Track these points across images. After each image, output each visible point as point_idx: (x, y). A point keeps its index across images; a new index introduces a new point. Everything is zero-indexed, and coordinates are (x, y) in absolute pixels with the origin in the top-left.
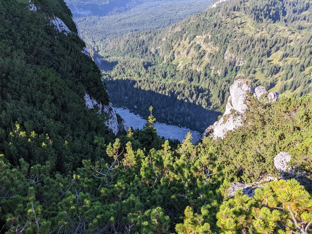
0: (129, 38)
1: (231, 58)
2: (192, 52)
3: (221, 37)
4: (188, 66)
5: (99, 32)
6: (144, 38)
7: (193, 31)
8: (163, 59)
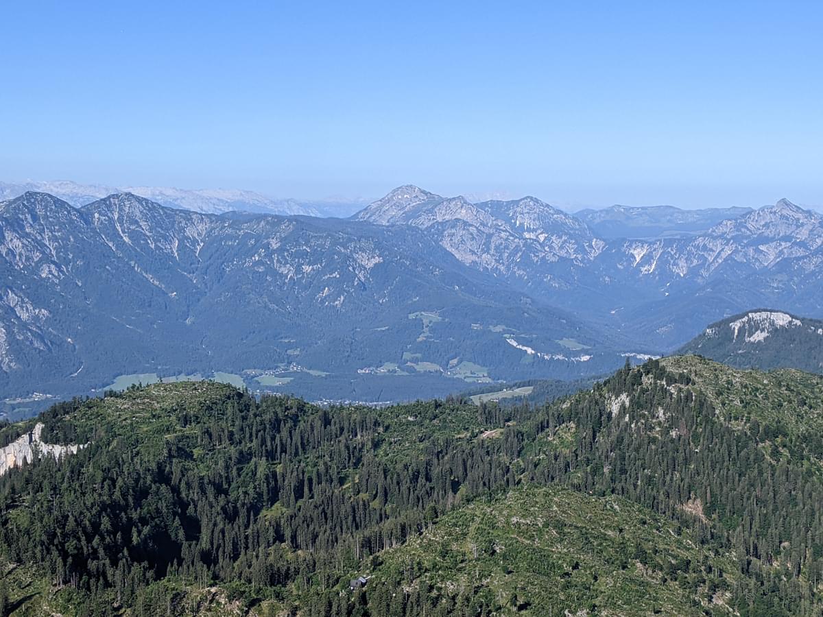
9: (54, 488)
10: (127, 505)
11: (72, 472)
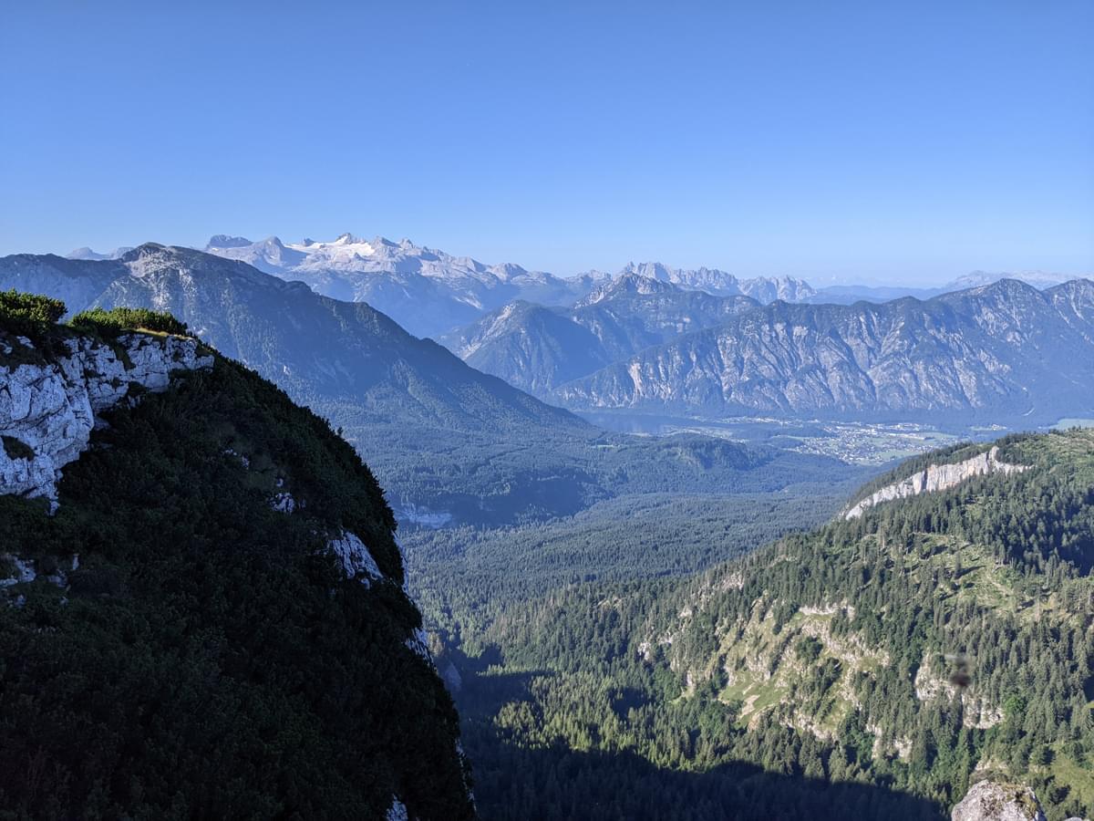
0: (566, 603)
1: (942, 694)
2: (789, 665)
3: (894, 615)
4: (777, 714)
5: (469, 581)
6: (617, 605)
7: (788, 588)
8: (684, 684)
9: (1003, 495)
10: (1060, 516)
11: (1018, 485)
